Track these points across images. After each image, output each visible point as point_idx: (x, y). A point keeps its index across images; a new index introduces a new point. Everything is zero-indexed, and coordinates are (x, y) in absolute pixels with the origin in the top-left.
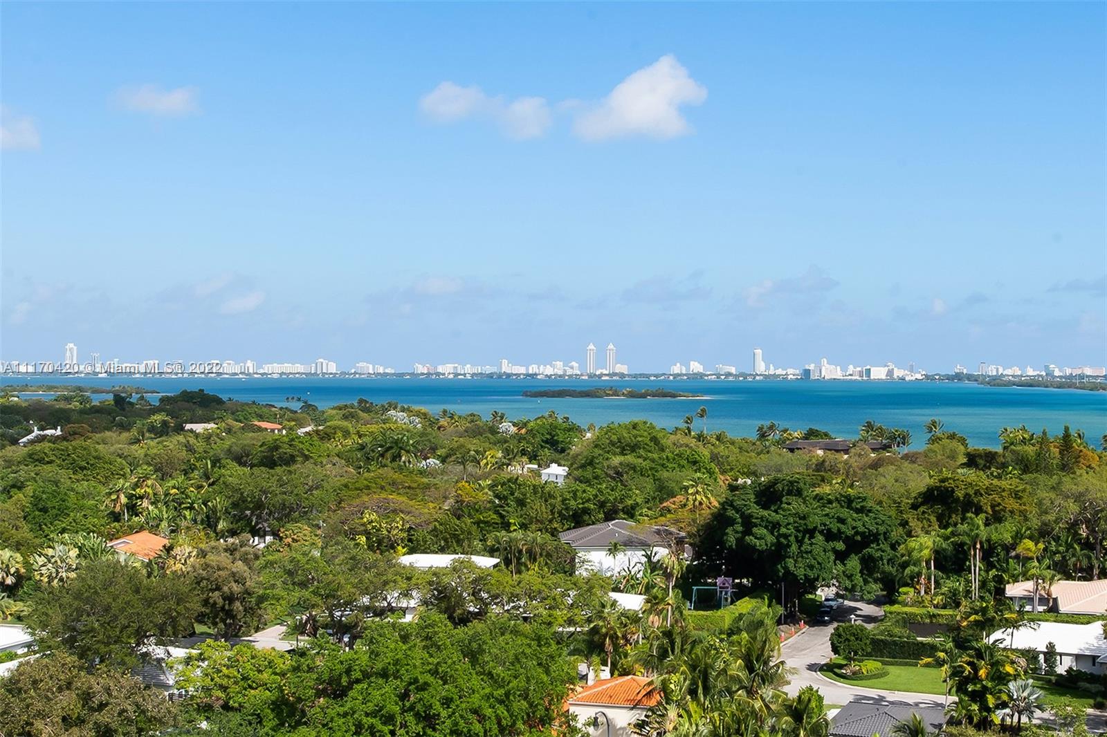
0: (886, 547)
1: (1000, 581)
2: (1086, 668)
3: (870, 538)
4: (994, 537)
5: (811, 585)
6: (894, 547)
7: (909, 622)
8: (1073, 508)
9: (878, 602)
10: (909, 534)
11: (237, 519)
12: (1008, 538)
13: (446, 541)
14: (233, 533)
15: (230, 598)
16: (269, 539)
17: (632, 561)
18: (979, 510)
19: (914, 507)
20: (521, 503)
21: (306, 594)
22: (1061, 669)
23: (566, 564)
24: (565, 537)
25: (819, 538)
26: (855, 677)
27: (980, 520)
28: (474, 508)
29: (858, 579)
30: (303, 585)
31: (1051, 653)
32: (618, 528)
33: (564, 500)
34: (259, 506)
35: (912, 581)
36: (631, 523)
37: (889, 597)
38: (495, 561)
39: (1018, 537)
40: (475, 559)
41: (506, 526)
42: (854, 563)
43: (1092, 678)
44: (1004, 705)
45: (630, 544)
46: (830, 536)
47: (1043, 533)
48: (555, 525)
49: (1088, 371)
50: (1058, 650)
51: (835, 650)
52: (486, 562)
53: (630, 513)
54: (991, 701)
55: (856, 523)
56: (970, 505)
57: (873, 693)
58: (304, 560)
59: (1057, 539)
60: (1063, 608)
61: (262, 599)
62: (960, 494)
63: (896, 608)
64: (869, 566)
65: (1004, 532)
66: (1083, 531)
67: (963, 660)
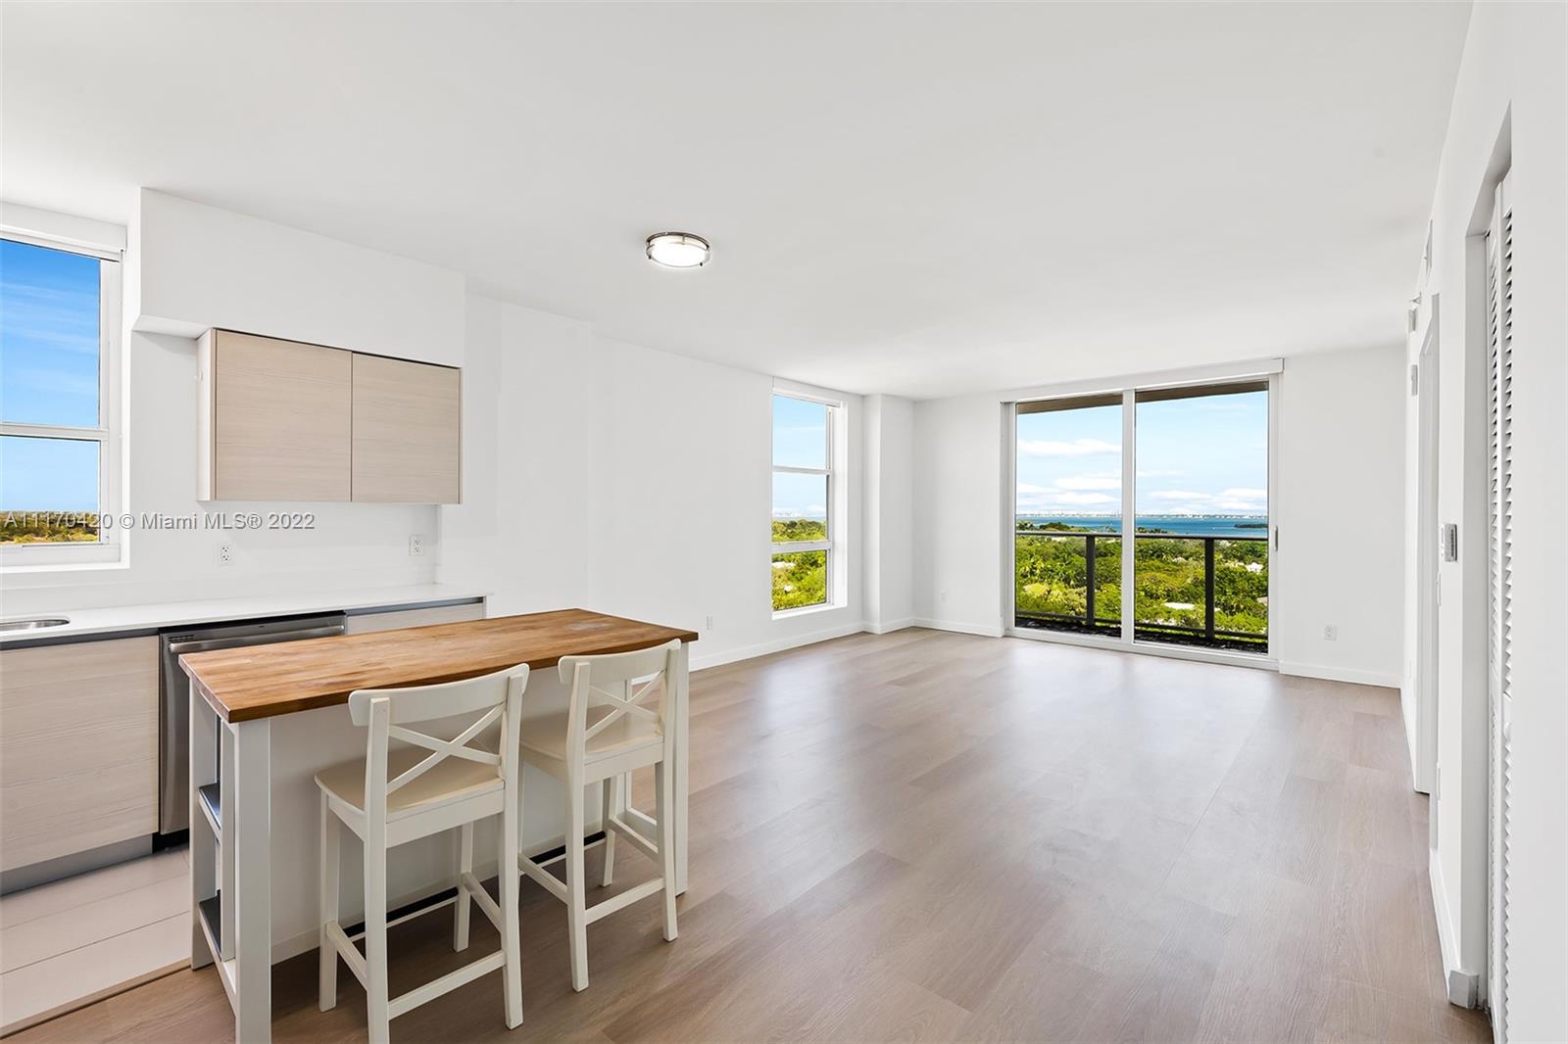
33: (1259, 581)
41: (1225, 594)
48: (1254, 594)
58: (1114, 600)
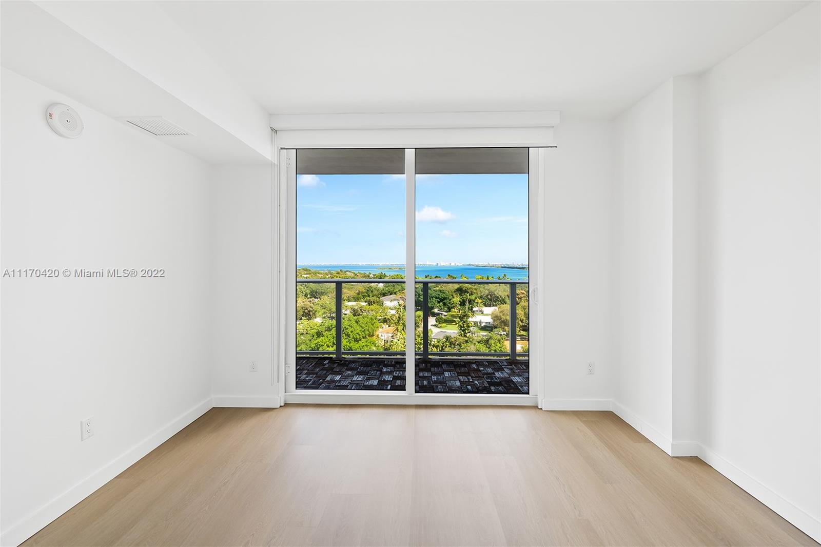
0: (448, 300)
1: (472, 307)
2: (488, 325)
3: (445, 298)
4: (471, 298)
5: (433, 308)
6: (450, 300)
7: (453, 316)
8: (487, 292)
9: (446, 312)
10: (453, 298)
11: (311, 295)
12: (474, 298)
13: (356, 299)
14: (311, 298)
15: (309, 311)
16: (319, 299)
17: (395, 303)
18: (468, 293)
19: (455, 292)
20: (372, 292)
21: (325, 310)
22: (482, 325)
23: (381, 304)
24: (381, 298)
25: (434, 298)
26: (441, 327)
27: (468, 295)
28: (362, 293)
29: (442, 307)
30: (324, 308)
31: (480, 322)
32: (393, 296)
34: (316, 292)
35: (453, 307)
36: (395, 295)
37: (449, 310)
38: (367, 303)
39: (476, 298)
40: (361, 303)
42: (441, 304)
43: (489, 327)
44: (469, 332)
45: (395, 300)
46: (436, 298)
47: (481, 297)
49: (497, 264)
50: (482, 321)
51: (436, 322)
52: (364, 304)
53: (395, 293)
54: (467, 331)
55: (442, 296)
56: (466, 291)
57: (444, 330)
59: (484, 298)
60: (484, 313)
61: (316, 311)
62: (464, 289)
63: (450, 313)
64: (445, 304)
65: (473, 297)
66: (489, 297)
67: (461, 323)
